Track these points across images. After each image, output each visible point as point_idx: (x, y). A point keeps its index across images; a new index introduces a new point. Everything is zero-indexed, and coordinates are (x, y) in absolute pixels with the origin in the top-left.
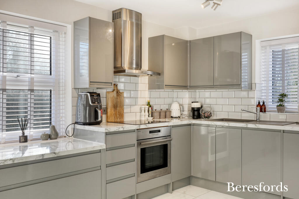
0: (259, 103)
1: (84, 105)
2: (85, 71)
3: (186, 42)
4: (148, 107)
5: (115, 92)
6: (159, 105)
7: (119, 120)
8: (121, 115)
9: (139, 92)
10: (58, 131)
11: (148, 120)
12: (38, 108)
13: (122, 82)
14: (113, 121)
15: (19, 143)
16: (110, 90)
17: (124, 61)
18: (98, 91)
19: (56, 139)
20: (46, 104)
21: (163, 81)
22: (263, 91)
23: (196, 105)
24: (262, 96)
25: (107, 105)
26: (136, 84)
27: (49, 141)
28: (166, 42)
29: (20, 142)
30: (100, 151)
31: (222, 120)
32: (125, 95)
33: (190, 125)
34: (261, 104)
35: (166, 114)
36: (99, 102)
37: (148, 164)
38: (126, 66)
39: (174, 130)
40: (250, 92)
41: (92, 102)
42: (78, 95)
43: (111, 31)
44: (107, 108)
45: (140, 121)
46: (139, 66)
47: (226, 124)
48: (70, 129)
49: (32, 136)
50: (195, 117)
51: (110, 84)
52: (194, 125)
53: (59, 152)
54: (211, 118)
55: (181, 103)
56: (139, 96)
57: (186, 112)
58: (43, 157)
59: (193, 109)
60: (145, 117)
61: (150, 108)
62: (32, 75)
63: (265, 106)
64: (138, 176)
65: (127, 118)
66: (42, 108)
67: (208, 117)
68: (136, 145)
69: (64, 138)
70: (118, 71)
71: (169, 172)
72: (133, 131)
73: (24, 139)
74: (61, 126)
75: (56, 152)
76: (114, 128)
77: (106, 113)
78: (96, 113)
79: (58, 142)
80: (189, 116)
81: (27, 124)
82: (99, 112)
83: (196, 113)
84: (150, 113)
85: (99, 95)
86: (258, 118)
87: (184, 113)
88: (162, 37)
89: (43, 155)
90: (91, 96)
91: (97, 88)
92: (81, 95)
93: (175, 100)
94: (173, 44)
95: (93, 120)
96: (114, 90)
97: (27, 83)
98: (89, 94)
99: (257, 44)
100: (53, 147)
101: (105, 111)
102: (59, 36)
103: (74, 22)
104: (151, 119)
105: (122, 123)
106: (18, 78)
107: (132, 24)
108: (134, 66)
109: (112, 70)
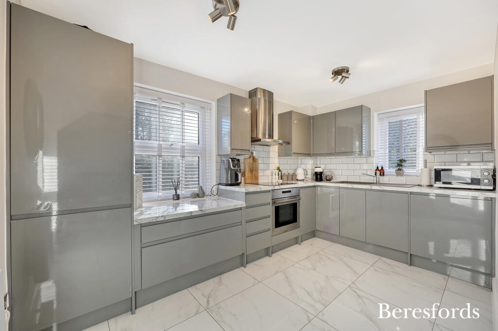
0: (378, 168)
1: (226, 168)
2: (226, 141)
3: (309, 118)
4: (278, 171)
5: (251, 159)
6: (287, 170)
7: (254, 182)
8: (257, 178)
9: (271, 159)
10: (204, 190)
11: (278, 182)
12: (188, 171)
13: (257, 151)
14: (250, 182)
15: (172, 201)
16: (248, 156)
17: (259, 133)
18: (238, 157)
19: (203, 197)
20: (196, 168)
21: (291, 149)
22: (380, 158)
23: (318, 170)
24: (379, 162)
25: (245, 169)
26: (268, 152)
27: (198, 199)
28: (294, 117)
29: (173, 199)
30: (241, 209)
31: (343, 182)
32: (260, 161)
33: (315, 186)
34: (380, 168)
35: (293, 177)
36: (239, 166)
37: (281, 219)
38: (260, 136)
39: (302, 191)
40: (369, 159)
41: (234, 167)
42: (221, 160)
43: (247, 110)
44: (244, 172)
45: (272, 182)
46: (271, 136)
47: (350, 186)
48: (215, 189)
49: (183, 194)
50: (318, 180)
51: (248, 151)
52: (318, 186)
53: (205, 210)
54: (332, 181)
55: (305, 168)
56: (271, 162)
57: (310, 176)
58: (191, 214)
59: (316, 173)
60: (276, 179)
61: (280, 172)
62: (183, 144)
63: (383, 170)
64: (273, 230)
65: (261, 180)
66: (192, 171)
67: (329, 180)
68: (271, 204)
69: (209, 197)
70: (255, 140)
71: (299, 227)
72: (269, 191)
73: (177, 197)
74: (207, 186)
75: (203, 209)
76: (252, 189)
77: (244, 176)
78: (237, 175)
79: (204, 200)
80: (312, 179)
81: (179, 185)
82: (240, 175)
83: (319, 176)
84: (280, 176)
85: (238, 160)
86: (378, 181)
87: (307, 176)
88: (290, 113)
89: (191, 212)
90: (232, 161)
91: (237, 155)
92: (224, 161)
93: (299, 166)
94: (296, 122)
95: (234, 182)
96: (250, 157)
97: (179, 151)
98: (230, 160)
99: (375, 116)
100: (200, 205)
101: (244, 174)
102: (205, 112)
103: (218, 100)
104: (281, 181)
105: (257, 184)
106: (173, 146)
107: (265, 101)
108: (267, 137)
109: (250, 140)
